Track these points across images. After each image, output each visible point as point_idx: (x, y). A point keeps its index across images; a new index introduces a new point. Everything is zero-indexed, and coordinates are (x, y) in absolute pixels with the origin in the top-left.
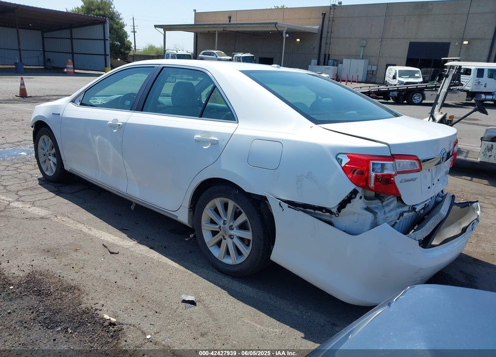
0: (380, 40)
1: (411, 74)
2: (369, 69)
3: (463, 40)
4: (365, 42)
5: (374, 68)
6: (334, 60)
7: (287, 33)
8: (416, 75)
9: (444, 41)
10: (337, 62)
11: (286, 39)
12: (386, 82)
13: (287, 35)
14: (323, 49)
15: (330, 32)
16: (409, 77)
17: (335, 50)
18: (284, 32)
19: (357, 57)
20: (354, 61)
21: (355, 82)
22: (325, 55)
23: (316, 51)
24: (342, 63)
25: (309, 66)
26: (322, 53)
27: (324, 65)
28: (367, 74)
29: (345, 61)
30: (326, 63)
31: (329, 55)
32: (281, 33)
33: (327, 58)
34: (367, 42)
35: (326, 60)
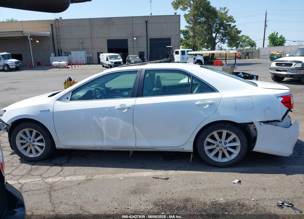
0: (90, 39)
1: (116, 57)
2: (88, 56)
3: (133, 37)
4: (81, 40)
5: (91, 55)
6: (65, 53)
7: (31, 37)
8: (118, 58)
9: (124, 38)
10: (67, 54)
11: (31, 41)
12: (102, 62)
13: (32, 39)
14: (56, 46)
15: (58, 36)
16: (115, 59)
17: (64, 46)
18: (29, 37)
19: (79, 49)
20: (77, 52)
21: (82, 64)
22: (59, 50)
23: (52, 47)
24: (70, 54)
25: (50, 57)
26: (56, 49)
27: (59, 56)
28: (87, 59)
29: (72, 52)
30: (60, 55)
31: (61, 50)
32: (27, 37)
33: (60, 51)
34: (82, 40)
35: (60, 53)
